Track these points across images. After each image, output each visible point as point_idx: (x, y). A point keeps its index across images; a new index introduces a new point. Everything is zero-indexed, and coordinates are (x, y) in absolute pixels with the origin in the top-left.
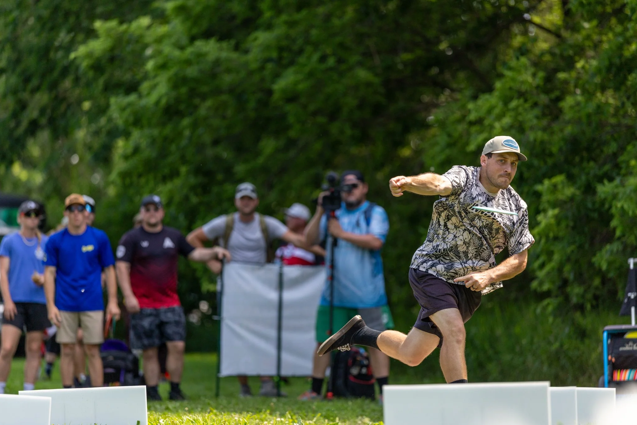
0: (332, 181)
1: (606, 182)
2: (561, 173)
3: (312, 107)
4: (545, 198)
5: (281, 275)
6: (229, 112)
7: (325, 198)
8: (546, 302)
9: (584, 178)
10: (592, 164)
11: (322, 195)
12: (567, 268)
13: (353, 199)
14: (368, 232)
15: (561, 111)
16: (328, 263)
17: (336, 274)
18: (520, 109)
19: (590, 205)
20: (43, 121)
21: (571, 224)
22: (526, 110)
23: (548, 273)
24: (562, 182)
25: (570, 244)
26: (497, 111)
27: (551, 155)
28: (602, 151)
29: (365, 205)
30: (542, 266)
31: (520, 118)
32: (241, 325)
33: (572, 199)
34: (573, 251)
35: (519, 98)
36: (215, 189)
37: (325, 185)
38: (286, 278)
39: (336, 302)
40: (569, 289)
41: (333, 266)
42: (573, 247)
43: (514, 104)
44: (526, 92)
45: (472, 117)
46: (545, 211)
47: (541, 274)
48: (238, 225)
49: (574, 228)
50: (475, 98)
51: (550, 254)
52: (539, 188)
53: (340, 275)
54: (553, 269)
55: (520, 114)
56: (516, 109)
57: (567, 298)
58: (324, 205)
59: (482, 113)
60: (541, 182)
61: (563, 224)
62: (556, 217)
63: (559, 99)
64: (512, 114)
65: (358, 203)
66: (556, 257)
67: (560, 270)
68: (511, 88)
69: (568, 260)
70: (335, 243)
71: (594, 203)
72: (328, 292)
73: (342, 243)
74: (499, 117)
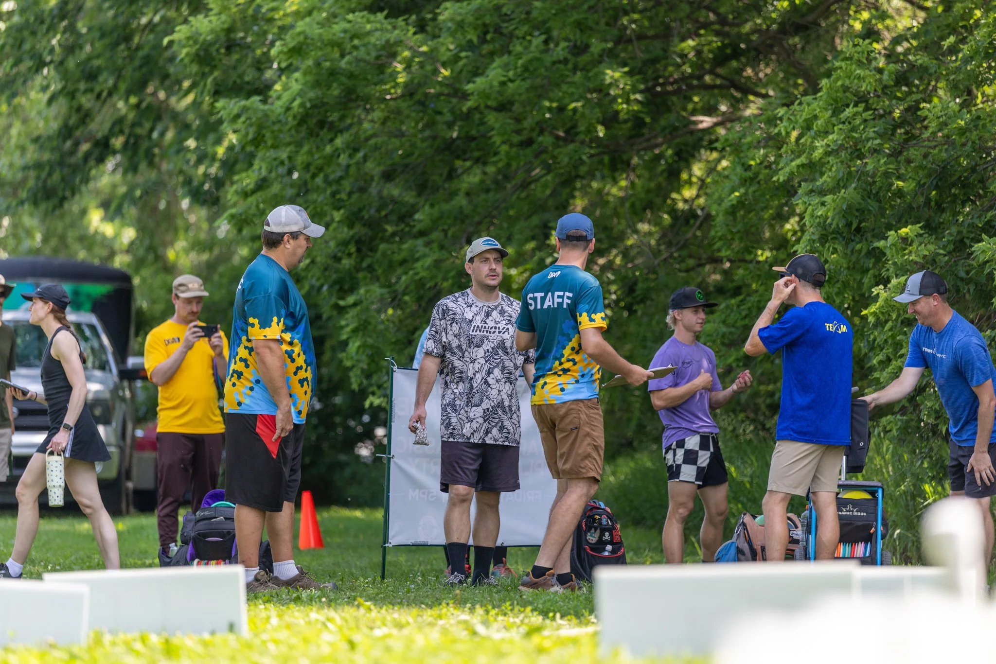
1: (985, 238)
18: (857, 121)
20: (118, 142)
24: (918, 235)
26: (819, 123)
35: (856, 104)
52: (881, 244)
56: (849, 121)
60: (883, 235)
64: (844, 127)
68: (845, 89)
71: (968, 271)
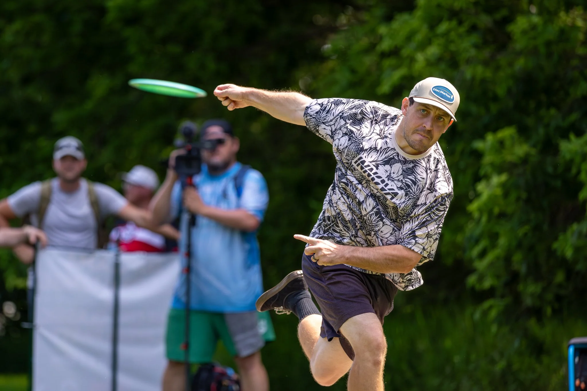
0: (189, 135)
1: (572, 137)
2: (509, 124)
3: (160, 32)
4: (488, 159)
5: (117, 266)
6: (46, 38)
7: (179, 159)
8: (487, 304)
9: (541, 131)
10: (553, 111)
11: (174, 154)
12: (517, 257)
13: (218, 159)
14: (239, 206)
15: (509, 37)
16: (183, 249)
17: (194, 264)
18: (453, 35)
19: (550, 169)
21: (524, 195)
22: (460, 36)
23: (491, 265)
24: (512, 138)
25: (522, 223)
26: (419, 37)
27: (495, 98)
28: (567, 94)
29: (235, 168)
30: (483, 254)
31: (453, 47)
32: (62, 336)
33: (525, 160)
34: (526, 234)
35: (450, 19)
36: (27, 146)
37: (179, 141)
38: (123, 271)
39: (194, 304)
40: (521, 287)
41: (189, 254)
42: (526, 228)
43: (443, 27)
44: (461, 10)
45: (385, 45)
46: (487, 177)
47: (481, 265)
48: (58, 196)
49: (528, 201)
50: (388, 18)
51: (494, 237)
52: (479, 145)
53: (199, 266)
54: (498, 258)
55: (452, 42)
56: (446, 34)
57: (517, 298)
58: (177, 168)
59: (399, 40)
60: (482, 137)
61: (513, 196)
62: (503, 185)
63: (508, 20)
64: (442, 41)
65: (224, 167)
66: (502, 241)
67: (507, 259)
68: (439, 6)
69: (519, 246)
70: (193, 222)
71: (555, 167)
72: (183, 291)
73: (202, 222)
74: (423, 46)
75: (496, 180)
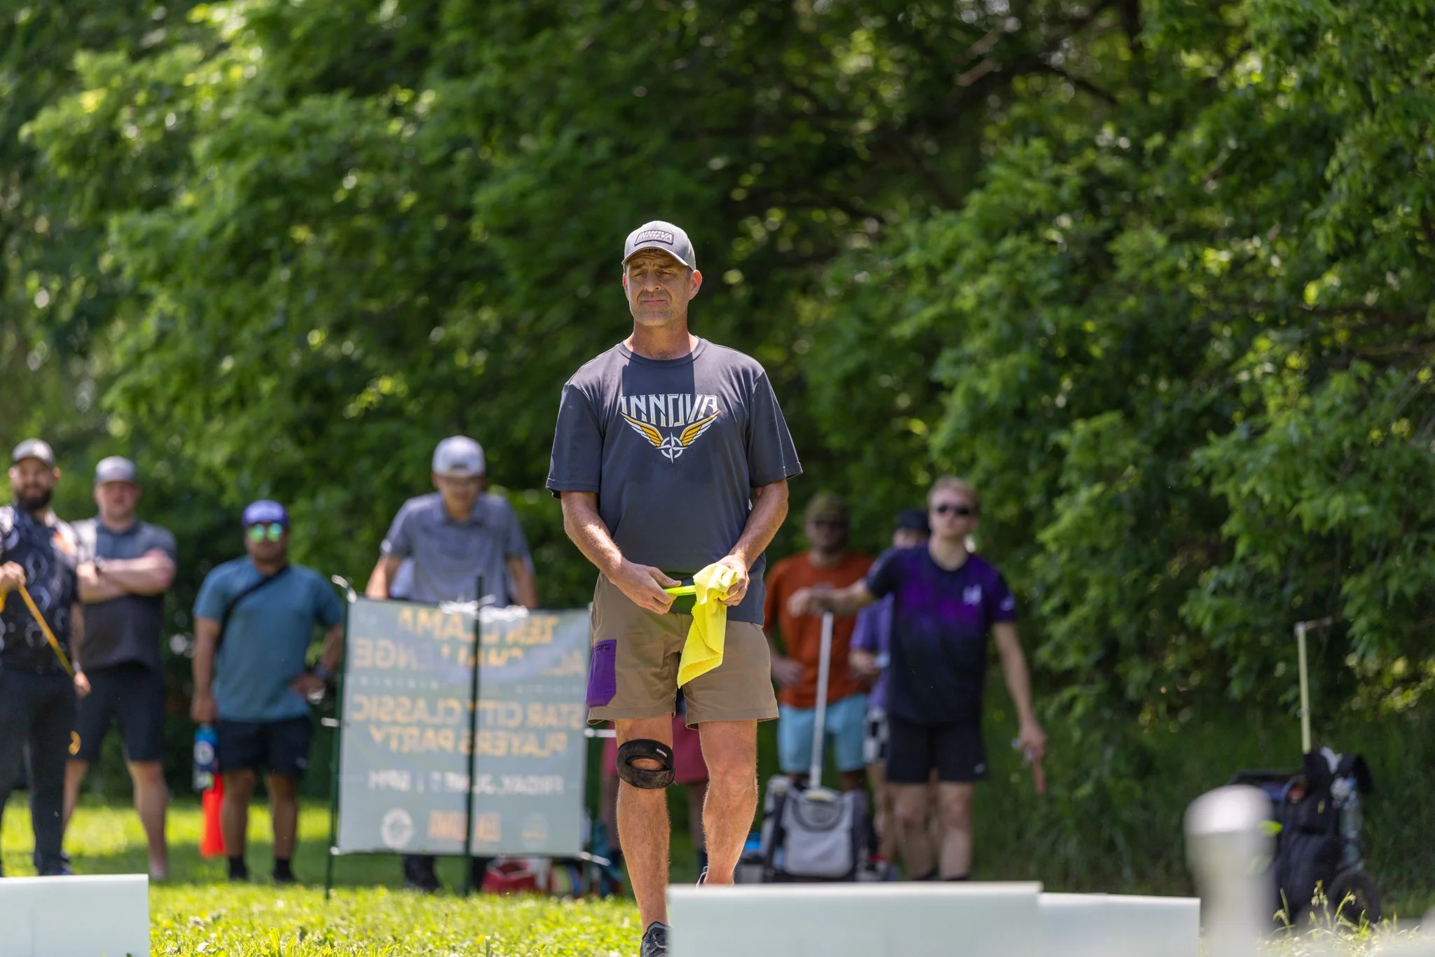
2: (1111, 406)
4: (1073, 458)
8: (1068, 693)
9: (1160, 418)
12: (1118, 619)
15: (1111, 260)
18: (1022, 258)
19: (1172, 481)
21: (1130, 520)
22: (1034, 257)
23: (1075, 630)
24: (1115, 429)
25: (1126, 566)
26: (969, 256)
27: (1087, 360)
30: (1064, 610)
31: (1020, 277)
34: (1136, 581)
35: (1018, 232)
40: (1119, 669)
43: (1008, 244)
44: (1038, 216)
45: (912, 258)
46: (1070, 490)
47: (1059, 629)
49: (1135, 530)
50: (923, 215)
51: (1080, 587)
52: (1061, 438)
54: (1085, 619)
55: (1020, 268)
56: (1010, 257)
57: (1116, 688)
59: (935, 256)
60: (1065, 425)
61: (1113, 522)
62: (1095, 502)
63: (1112, 235)
64: (1004, 266)
66: (1092, 594)
67: (1101, 621)
68: (1004, 207)
71: (1183, 477)
74: (974, 273)
75: (1084, 495)
